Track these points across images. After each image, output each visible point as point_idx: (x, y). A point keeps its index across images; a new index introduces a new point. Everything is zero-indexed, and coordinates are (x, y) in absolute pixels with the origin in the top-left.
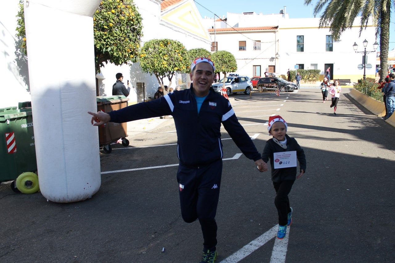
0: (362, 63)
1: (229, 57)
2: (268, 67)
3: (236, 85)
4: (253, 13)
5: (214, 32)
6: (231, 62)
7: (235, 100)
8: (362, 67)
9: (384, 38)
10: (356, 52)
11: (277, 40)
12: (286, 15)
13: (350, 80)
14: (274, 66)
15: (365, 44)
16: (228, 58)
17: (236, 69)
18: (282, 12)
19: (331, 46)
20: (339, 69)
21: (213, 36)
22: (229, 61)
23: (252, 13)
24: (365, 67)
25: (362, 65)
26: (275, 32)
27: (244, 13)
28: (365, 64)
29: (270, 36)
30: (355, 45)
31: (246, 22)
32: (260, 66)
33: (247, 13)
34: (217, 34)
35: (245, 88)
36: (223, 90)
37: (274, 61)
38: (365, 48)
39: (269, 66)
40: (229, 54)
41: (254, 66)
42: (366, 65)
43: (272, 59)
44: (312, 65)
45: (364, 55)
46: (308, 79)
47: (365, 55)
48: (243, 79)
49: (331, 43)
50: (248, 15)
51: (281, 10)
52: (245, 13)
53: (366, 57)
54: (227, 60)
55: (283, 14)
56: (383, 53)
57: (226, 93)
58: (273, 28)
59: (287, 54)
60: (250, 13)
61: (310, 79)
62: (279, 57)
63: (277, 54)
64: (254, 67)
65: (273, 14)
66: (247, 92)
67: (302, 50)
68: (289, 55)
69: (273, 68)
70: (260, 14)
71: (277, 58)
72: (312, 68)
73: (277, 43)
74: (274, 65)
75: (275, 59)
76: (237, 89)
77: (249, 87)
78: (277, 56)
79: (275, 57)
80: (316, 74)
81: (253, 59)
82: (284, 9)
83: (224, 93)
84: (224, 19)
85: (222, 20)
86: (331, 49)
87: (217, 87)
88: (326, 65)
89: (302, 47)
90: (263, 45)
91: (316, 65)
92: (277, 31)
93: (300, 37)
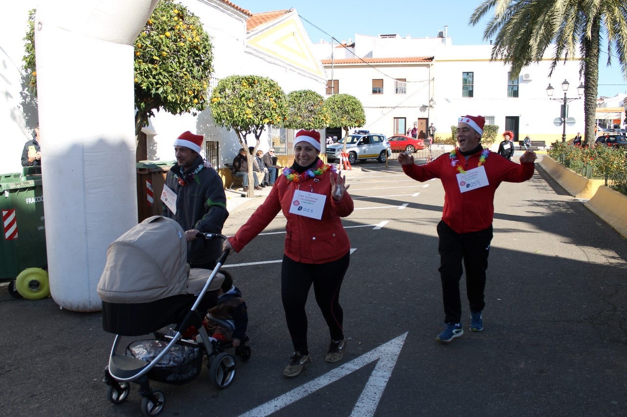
0: (560, 117)
1: (353, 104)
2: (417, 120)
3: (365, 147)
4: (395, 35)
5: (331, 65)
6: (356, 112)
7: (363, 170)
8: (560, 122)
9: (590, 79)
10: (550, 99)
11: (431, 78)
12: (448, 40)
13: (544, 142)
14: (427, 119)
15: (565, 86)
16: (352, 105)
17: (363, 122)
18: (441, 35)
19: (515, 89)
20: (528, 125)
21: (329, 70)
22: (353, 110)
23: (394, 35)
24: (564, 122)
25: (561, 120)
26: (428, 66)
27: (381, 36)
28: (564, 118)
29: (420, 73)
30: (550, 87)
31: (384, 49)
32: (405, 118)
33: (387, 35)
34: (335, 67)
35: (379, 153)
36: (343, 155)
37: (427, 111)
38: (565, 94)
39: (419, 119)
40: (353, 100)
41: (395, 118)
42: (566, 119)
43: (424, 108)
45: (563, 104)
47: (565, 103)
48: (376, 139)
49: (515, 84)
50: (388, 39)
51: (440, 31)
52: (384, 36)
53: (567, 106)
54: (350, 108)
55: (442, 37)
56: (588, 101)
57: (348, 160)
58: (426, 59)
59: (447, 100)
60: (390, 35)
62: (434, 106)
63: (432, 100)
65: (427, 37)
66: (383, 159)
67: (471, 94)
68: (450, 102)
69: (424, 121)
70: (406, 37)
71: (431, 106)
73: (432, 83)
74: (427, 117)
75: (428, 108)
76: (366, 154)
77: (384, 151)
78: (432, 103)
79: (428, 105)
80: (491, 132)
81: (394, 108)
82: (445, 31)
83: (344, 160)
84: (351, 43)
85: (348, 46)
86: (515, 94)
87: (335, 151)
88: (507, 118)
89: (471, 89)
90: (409, 87)
91: (492, 118)
92: (432, 64)
93: (468, 75)
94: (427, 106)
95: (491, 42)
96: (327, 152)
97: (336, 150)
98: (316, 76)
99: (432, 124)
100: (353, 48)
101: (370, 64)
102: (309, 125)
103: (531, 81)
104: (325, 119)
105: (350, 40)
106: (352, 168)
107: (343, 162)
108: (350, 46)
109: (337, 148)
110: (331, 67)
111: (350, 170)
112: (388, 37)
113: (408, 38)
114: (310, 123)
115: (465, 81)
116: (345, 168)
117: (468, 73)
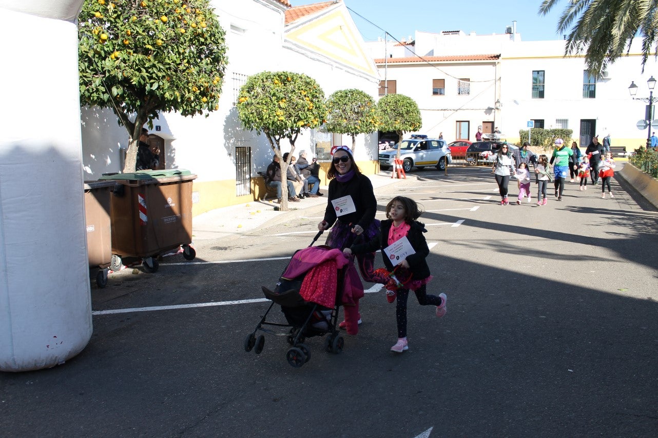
0: (644, 119)
1: (408, 105)
3: (422, 153)
4: (459, 31)
6: (411, 114)
7: (418, 179)
8: (645, 125)
10: (633, 99)
11: (497, 78)
12: (517, 36)
13: (624, 147)
14: (493, 123)
15: (652, 84)
16: (406, 106)
17: (419, 126)
18: (509, 31)
19: (592, 89)
20: (606, 128)
22: (408, 112)
23: (457, 31)
24: (650, 125)
25: (645, 122)
26: (494, 64)
27: (443, 32)
28: (650, 121)
29: (487, 71)
30: (633, 86)
31: (447, 47)
32: (469, 122)
33: (449, 32)
35: (438, 159)
36: (397, 162)
37: (492, 114)
38: (651, 92)
39: (484, 122)
40: (408, 101)
41: (457, 121)
42: (652, 121)
43: (489, 110)
44: (558, 121)
45: (648, 104)
46: (551, 145)
47: (651, 103)
48: (435, 144)
49: (592, 83)
50: (451, 36)
51: (507, 27)
53: (653, 107)
54: (404, 110)
55: (510, 33)
57: (402, 167)
58: (492, 57)
59: (515, 101)
60: (453, 32)
62: (500, 108)
63: (498, 102)
64: (458, 123)
65: (494, 34)
66: (442, 167)
67: (541, 95)
68: (518, 104)
69: (490, 125)
70: (471, 34)
71: (497, 109)
72: (559, 127)
73: (498, 83)
74: (493, 120)
75: (493, 111)
76: (424, 160)
77: (444, 158)
78: (498, 104)
79: (493, 107)
80: (564, 136)
81: (457, 111)
82: (513, 26)
83: (398, 167)
84: (411, 41)
85: (408, 44)
86: (592, 94)
87: (389, 157)
88: (582, 121)
89: (541, 90)
90: (473, 87)
91: (565, 122)
92: (498, 63)
93: (538, 73)
94: (493, 109)
96: (380, 158)
97: (391, 157)
98: (368, 75)
99: (498, 128)
100: (413, 46)
101: (430, 63)
102: (356, 128)
103: (609, 79)
104: (373, 122)
105: (410, 37)
106: (407, 177)
107: (397, 170)
108: (410, 44)
109: (391, 155)
110: (385, 66)
111: (405, 178)
112: (451, 33)
113: (473, 34)
114: (356, 126)
115: (535, 79)
116: (398, 177)
117: (538, 72)
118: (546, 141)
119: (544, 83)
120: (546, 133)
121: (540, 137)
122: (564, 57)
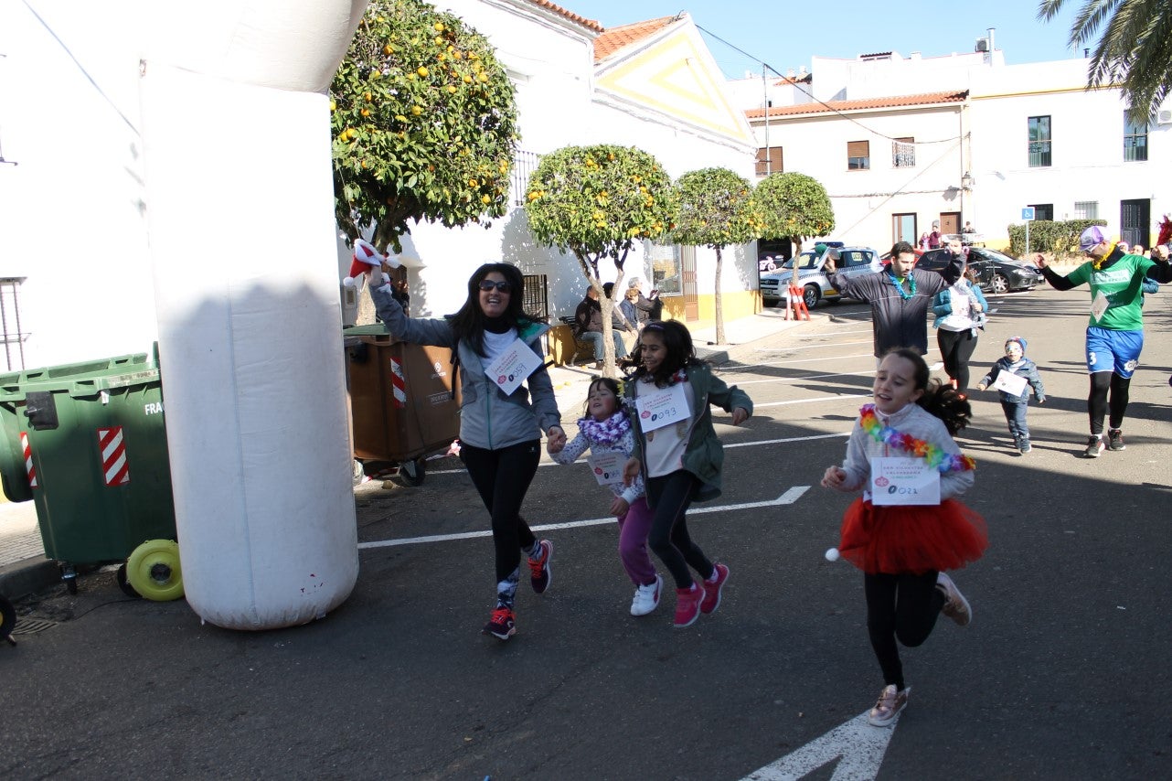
1: (809, 190)
4: (890, 54)
5: (763, 119)
6: (816, 206)
7: (832, 320)
11: (965, 133)
12: (997, 56)
14: (959, 215)
16: (807, 193)
17: (830, 226)
18: (982, 47)
19: (1141, 143)
21: (761, 129)
22: (809, 203)
23: (888, 54)
26: (957, 109)
27: (862, 56)
29: (944, 122)
31: (869, 82)
32: (915, 214)
33: (873, 55)
34: (772, 122)
36: (793, 291)
37: (957, 199)
39: (942, 214)
40: (809, 184)
41: (894, 215)
43: (951, 192)
44: (1078, 205)
46: (1068, 249)
48: (857, 257)
49: (1141, 133)
50: (876, 63)
51: (979, 39)
52: (867, 57)
54: (803, 200)
55: (984, 51)
57: (802, 300)
58: (953, 97)
59: (998, 174)
60: (880, 54)
61: (1073, 249)
62: (971, 187)
63: (967, 176)
64: (896, 217)
65: (954, 54)
67: (1046, 159)
68: (1003, 179)
69: (954, 219)
70: (913, 56)
71: (966, 189)
72: (1081, 216)
73: (965, 142)
74: (959, 210)
75: (959, 193)
78: (967, 181)
79: (959, 186)
81: (893, 196)
82: (990, 37)
83: (796, 301)
84: (805, 76)
85: (798, 81)
86: (1141, 154)
87: (777, 284)
88: (1124, 203)
89: (1046, 150)
90: (920, 152)
91: (1092, 206)
92: (965, 106)
93: (1039, 121)
94: (958, 189)
95: (1086, 53)
96: (762, 286)
97: (780, 283)
98: (735, 141)
99: (968, 223)
100: (809, 83)
101: (842, 112)
102: (722, 236)
104: (752, 223)
105: (802, 69)
106: (812, 316)
107: (793, 306)
108: (802, 81)
109: (781, 279)
110: (764, 123)
111: (808, 319)
112: (876, 58)
113: (916, 58)
114: (723, 232)
115: (1033, 132)
116: (796, 318)
117: (1039, 119)
118: (1058, 243)
119: (1050, 138)
120: (1056, 229)
121: (1046, 236)
122: (1088, 88)
